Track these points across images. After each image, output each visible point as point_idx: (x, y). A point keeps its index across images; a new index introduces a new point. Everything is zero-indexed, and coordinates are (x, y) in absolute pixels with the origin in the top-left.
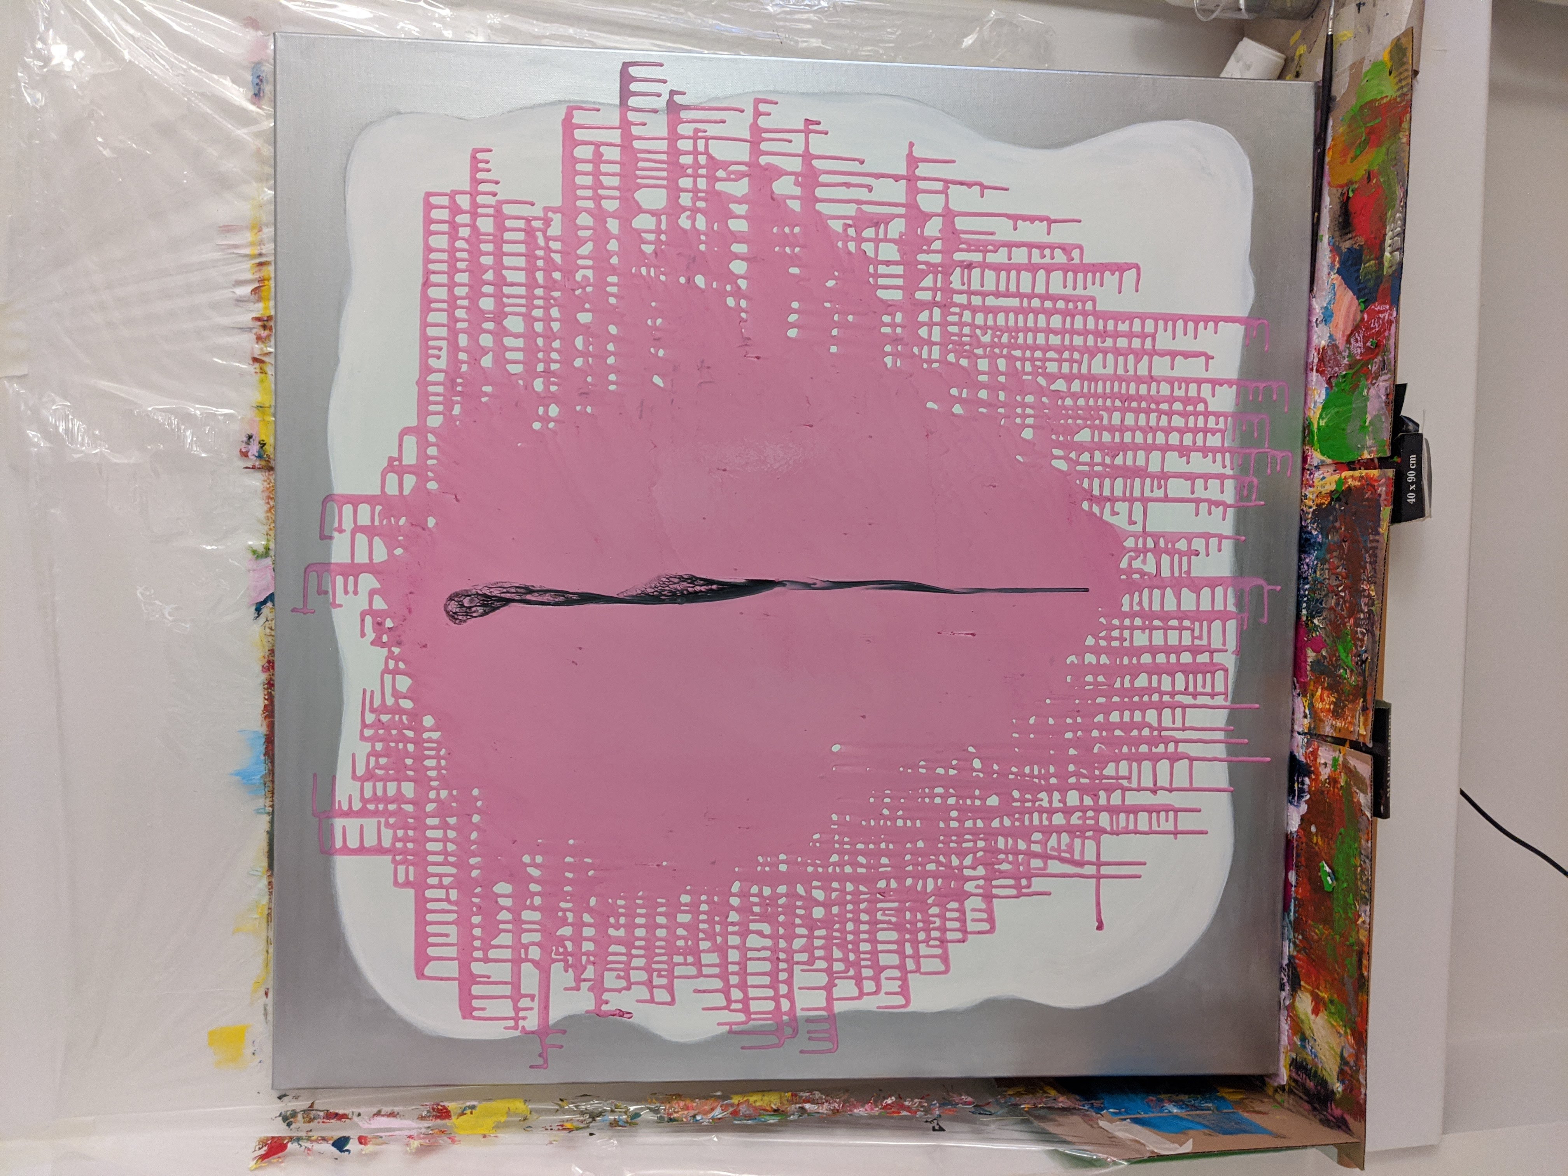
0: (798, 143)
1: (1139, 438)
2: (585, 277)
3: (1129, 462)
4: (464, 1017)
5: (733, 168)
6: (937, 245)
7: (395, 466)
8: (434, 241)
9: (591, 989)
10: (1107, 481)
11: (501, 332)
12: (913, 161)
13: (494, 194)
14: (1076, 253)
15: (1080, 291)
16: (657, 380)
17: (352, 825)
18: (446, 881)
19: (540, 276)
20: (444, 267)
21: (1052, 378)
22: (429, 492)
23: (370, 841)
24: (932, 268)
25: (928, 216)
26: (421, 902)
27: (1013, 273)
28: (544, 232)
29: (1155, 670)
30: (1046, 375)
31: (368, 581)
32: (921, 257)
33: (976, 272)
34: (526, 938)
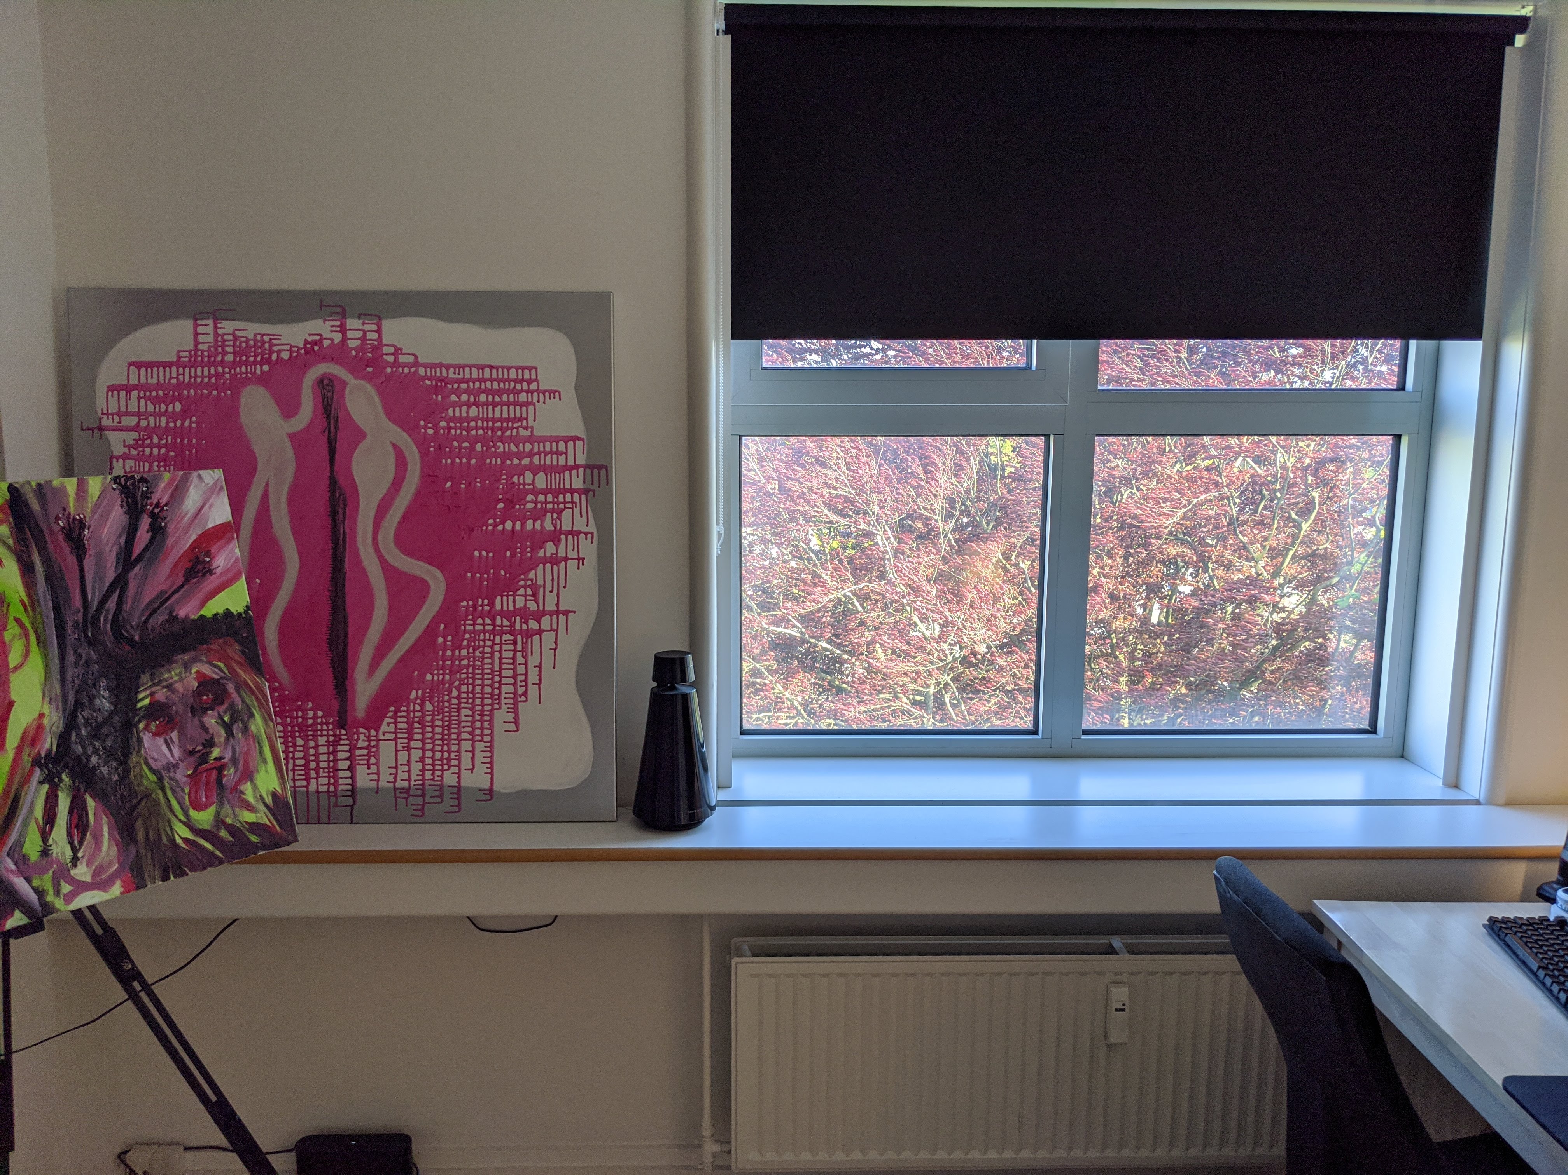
0: (572, 554)
1: (429, 735)
2: (499, 447)
3: (416, 731)
4: (108, 387)
5: (558, 522)
6: (525, 627)
7: (398, 351)
8: (513, 371)
9: (124, 453)
10: (405, 720)
11: (469, 405)
12: (566, 613)
13: (538, 401)
14: (523, 698)
15: (504, 701)
16: (449, 484)
17: (210, 329)
18: (181, 377)
19: (498, 424)
20: (500, 376)
21: (458, 689)
22: (385, 368)
23: (201, 338)
24: (513, 625)
25: (539, 622)
26: (170, 365)
27: (512, 666)
28: (521, 427)
29: (306, 748)
30: (460, 685)
31: (338, 338)
32: (518, 618)
33: (512, 647)
34: (151, 419)
